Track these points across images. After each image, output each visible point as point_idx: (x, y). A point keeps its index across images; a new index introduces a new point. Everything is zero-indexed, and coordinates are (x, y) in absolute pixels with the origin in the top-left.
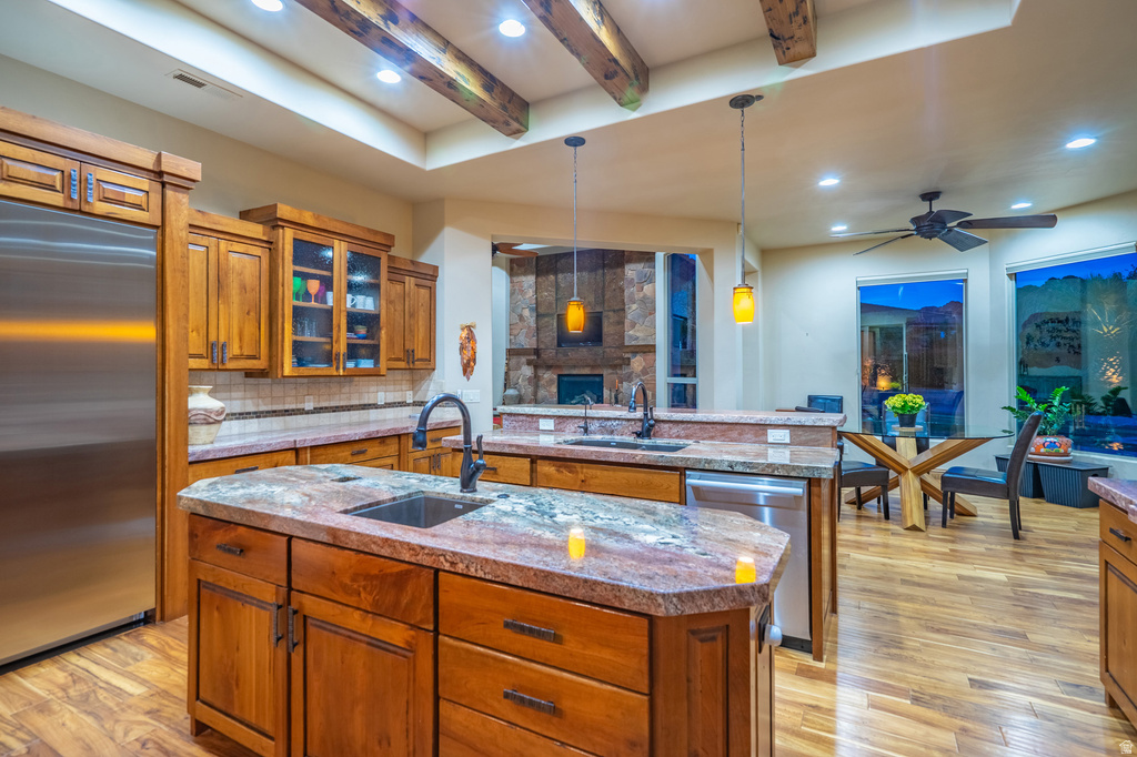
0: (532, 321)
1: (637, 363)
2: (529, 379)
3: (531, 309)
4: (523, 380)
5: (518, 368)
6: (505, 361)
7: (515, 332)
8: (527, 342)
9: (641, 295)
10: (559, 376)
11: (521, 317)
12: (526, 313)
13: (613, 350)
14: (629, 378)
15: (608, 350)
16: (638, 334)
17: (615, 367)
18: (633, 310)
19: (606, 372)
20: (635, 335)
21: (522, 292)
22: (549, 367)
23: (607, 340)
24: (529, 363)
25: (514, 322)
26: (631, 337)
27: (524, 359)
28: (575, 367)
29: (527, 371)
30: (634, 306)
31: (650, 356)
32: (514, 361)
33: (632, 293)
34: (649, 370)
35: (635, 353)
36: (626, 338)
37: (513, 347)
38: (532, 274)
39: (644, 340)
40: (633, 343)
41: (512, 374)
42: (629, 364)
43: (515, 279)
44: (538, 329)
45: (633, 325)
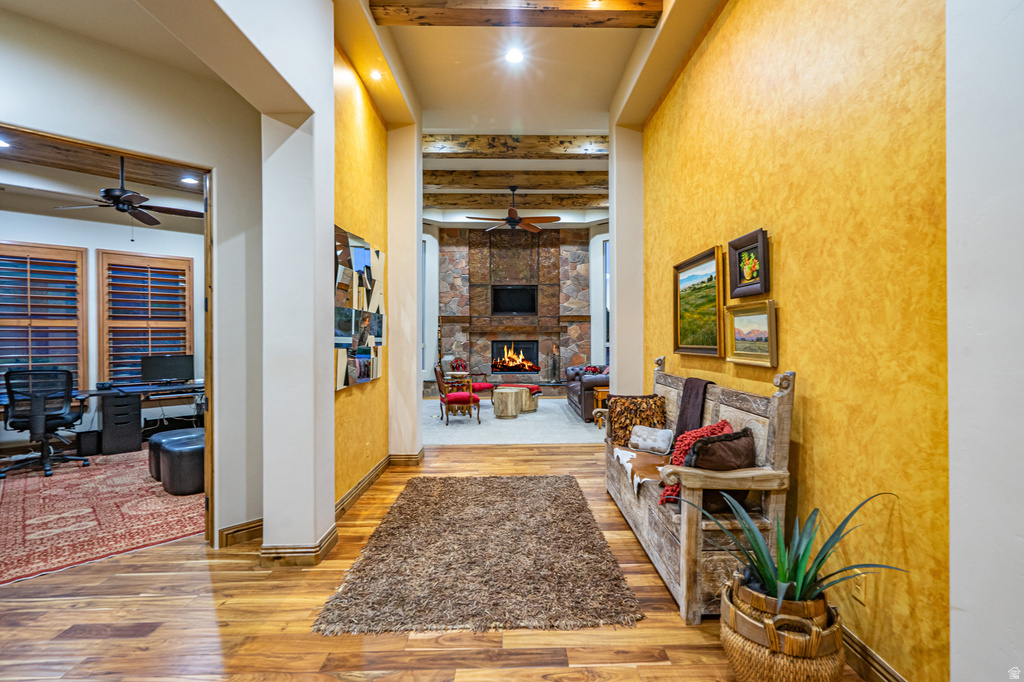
0: (465, 290)
1: (574, 331)
2: (464, 346)
3: (463, 279)
4: (457, 347)
5: (452, 334)
6: (437, 328)
7: (446, 300)
8: (456, 309)
9: (575, 273)
10: (493, 342)
11: (453, 286)
12: (458, 282)
13: (547, 319)
14: (566, 344)
15: (543, 319)
16: (572, 306)
17: (550, 334)
18: (567, 286)
19: (541, 339)
20: (569, 306)
21: (452, 261)
22: (483, 334)
23: (541, 310)
24: (464, 330)
25: (445, 290)
26: (566, 308)
27: (458, 327)
28: (510, 334)
29: (462, 338)
30: (569, 282)
31: (585, 325)
32: (447, 327)
33: (567, 271)
34: (585, 337)
35: (572, 322)
36: (561, 310)
37: (443, 314)
38: (465, 245)
39: (577, 311)
40: (568, 313)
41: (444, 340)
42: (566, 332)
43: (446, 249)
44: (470, 299)
45: (568, 298)
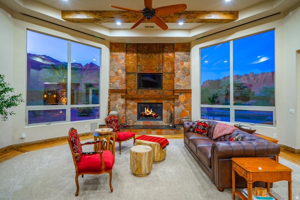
0: (123, 76)
1: (182, 98)
2: (123, 106)
3: (123, 69)
4: (119, 106)
5: (116, 99)
6: (108, 96)
7: (113, 81)
8: (118, 85)
9: (182, 67)
10: (138, 103)
11: (117, 74)
12: (120, 71)
13: (168, 91)
14: (178, 105)
15: (165, 91)
16: (181, 84)
17: (168, 99)
18: (178, 74)
19: (164, 102)
20: (179, 84)
21: (117, 60)
22: (133, 99)
23: (164, 87)
24: (122, 97)
25: (113, 75)
26: (178, 86)
27: (119, 95)
28: (147, 99)
29: (122, 101)
30: (179, 72)
31: (189, 95)
32: (113, 95)
33: (178, 65)
34: (188, 101)
35: (181, 93)
36: (175, 86)
37: (111, 88)
38: (124, 51)
39: (184, 87)
40: (179, 88)
41: (112, 103)
42: (178, 98)
43: (114, 54)
44: (126, 80)
45: (179, 80)
